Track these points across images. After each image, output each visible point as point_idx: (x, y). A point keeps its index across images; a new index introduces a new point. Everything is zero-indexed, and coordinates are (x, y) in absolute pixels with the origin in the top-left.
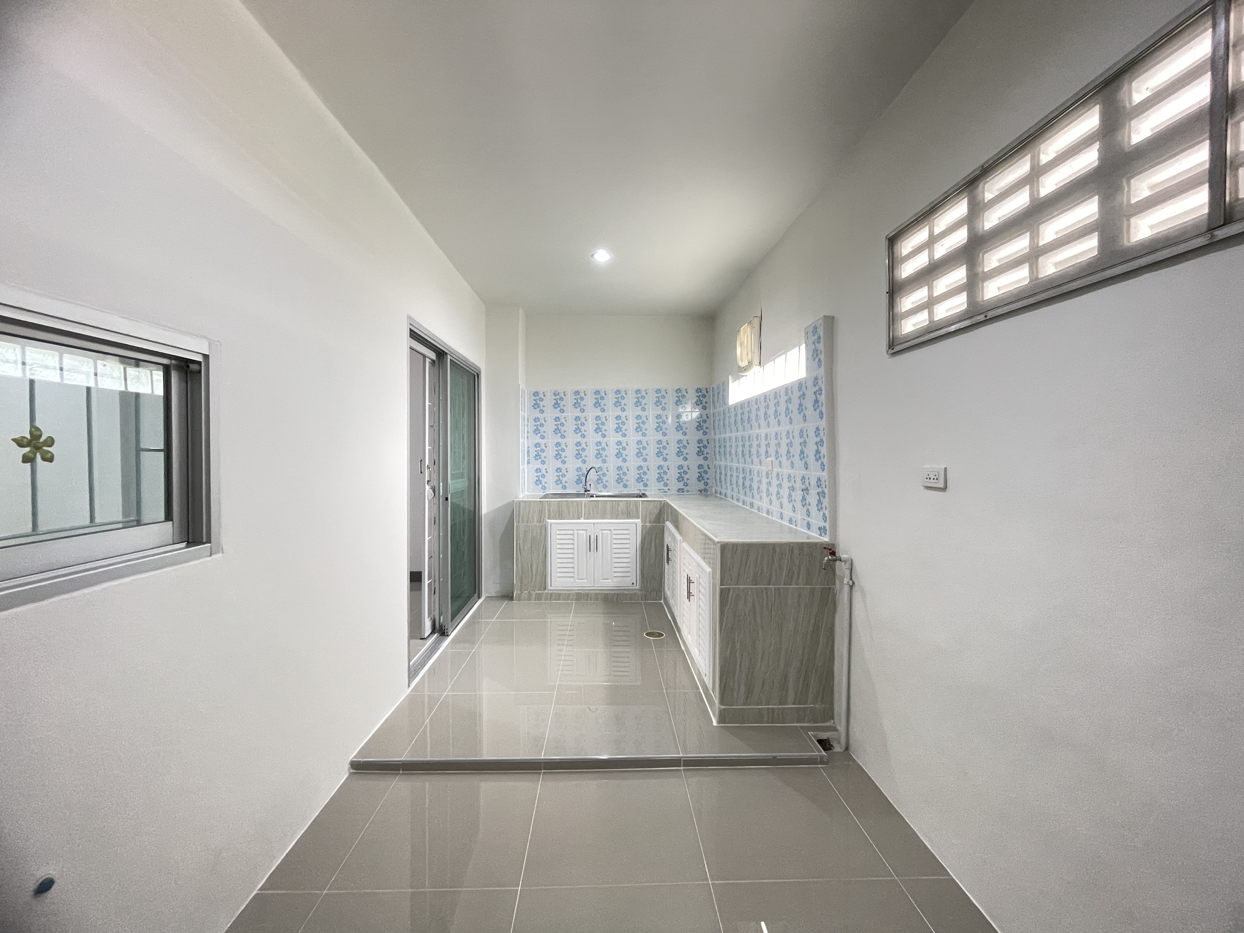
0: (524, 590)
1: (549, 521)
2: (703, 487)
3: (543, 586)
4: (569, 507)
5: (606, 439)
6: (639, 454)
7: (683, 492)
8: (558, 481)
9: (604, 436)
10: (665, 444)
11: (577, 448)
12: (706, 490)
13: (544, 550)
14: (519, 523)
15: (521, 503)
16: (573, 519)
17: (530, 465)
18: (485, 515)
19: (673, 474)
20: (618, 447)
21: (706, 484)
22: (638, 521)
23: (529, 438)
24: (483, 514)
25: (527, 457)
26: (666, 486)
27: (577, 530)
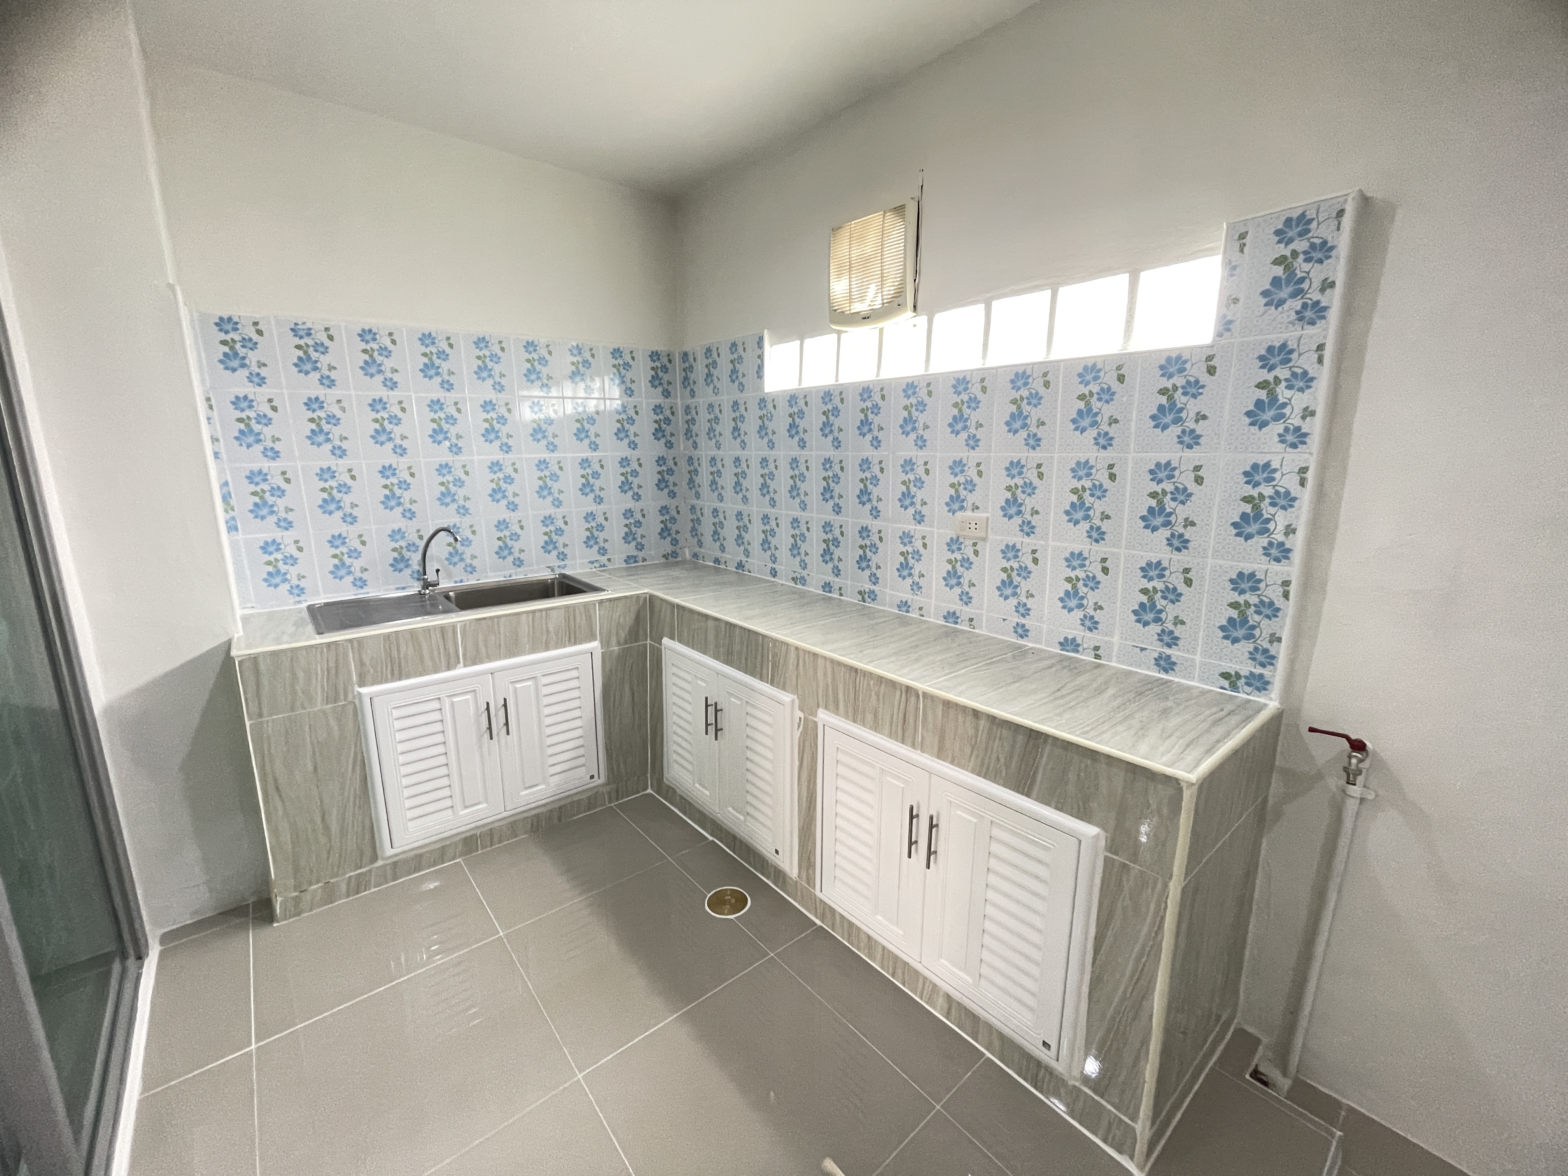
0: (311, 884)
1: (364, 690)
2: (669, 549)
3: (368, 853)
4: (420, 645)
5: (462, 458)
6: (544, 490)
7: (636, 562)
8: (340, 569)
9: (456, 449)
10: (597, 467)
11: (385, 481)
12: (674, 554)
13: (358, 768)
14: (261, 715)
15: (261, 660)
16: (436, 671)
17: (240, 536)
18: (109, 710)
19: (615, 531)
20: (495, 477)
21: (675, 542)
22: (595, 645)
23: (224, 455)
24: (97, 712)
25: (226, 511)
26: (603, 555)
27: (448, 696)
